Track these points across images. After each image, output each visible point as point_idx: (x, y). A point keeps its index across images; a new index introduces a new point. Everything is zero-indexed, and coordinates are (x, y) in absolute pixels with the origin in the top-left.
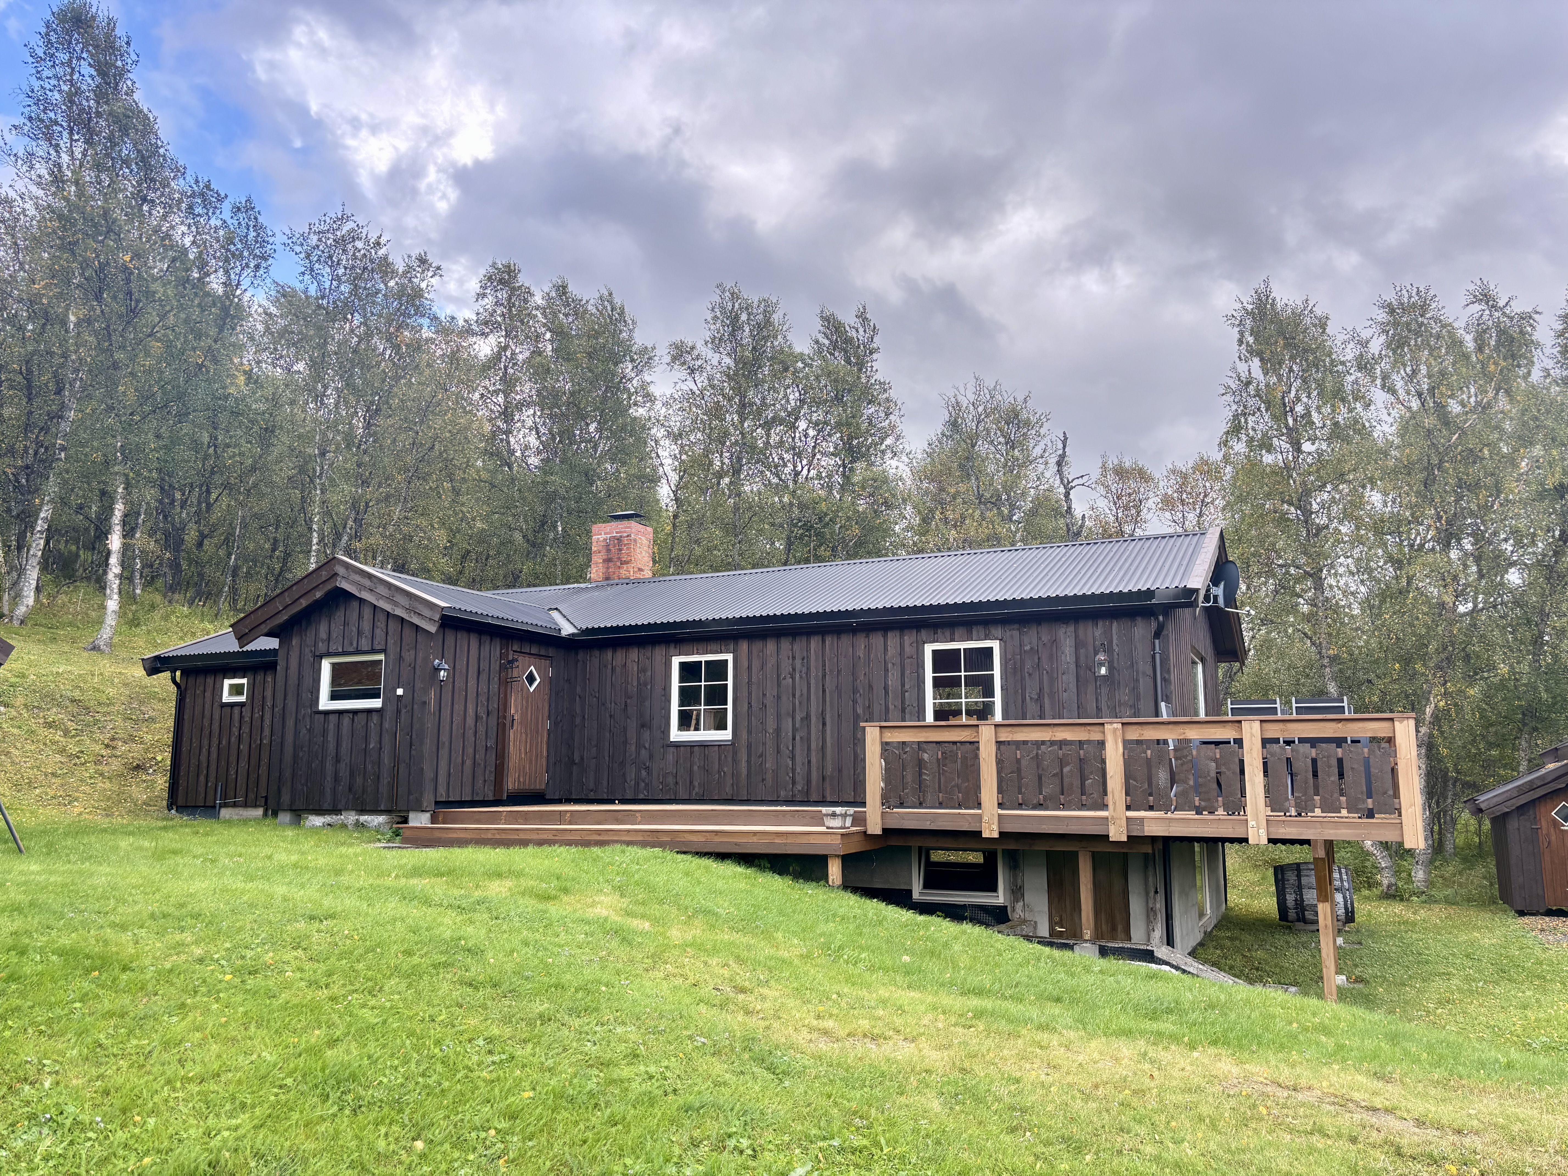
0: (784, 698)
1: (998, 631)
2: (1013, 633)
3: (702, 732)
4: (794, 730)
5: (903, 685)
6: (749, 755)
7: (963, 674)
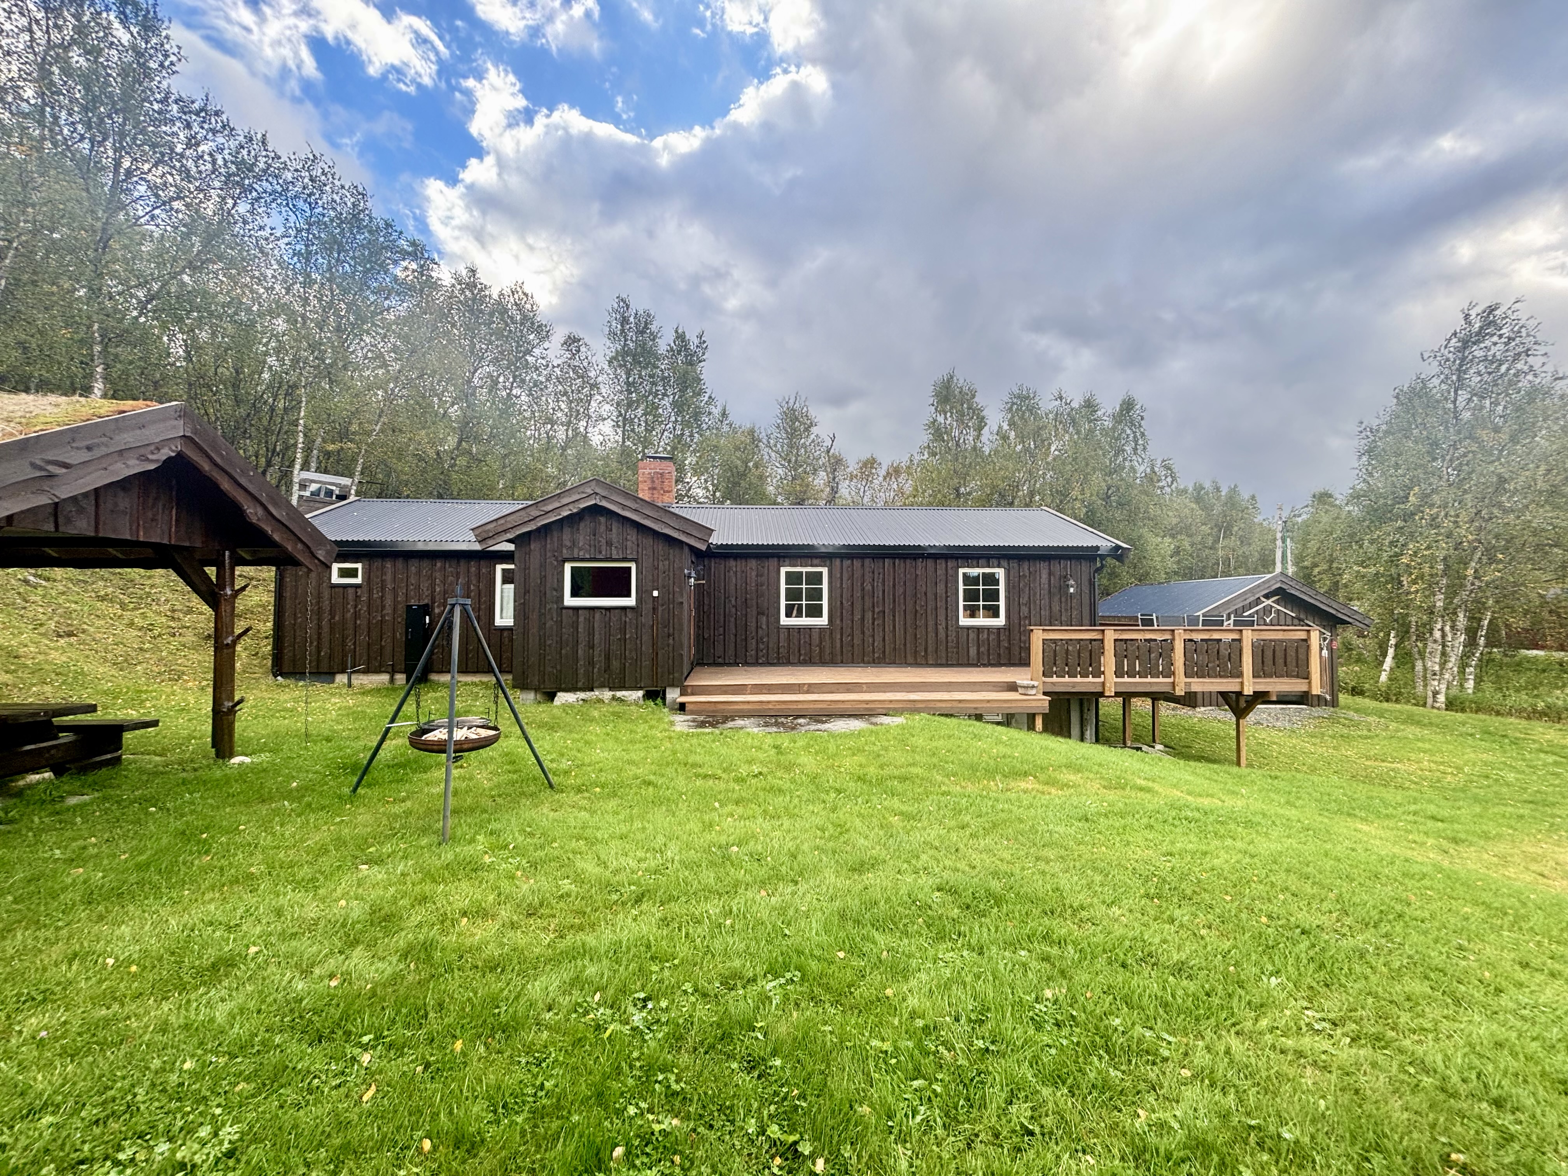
0: (866, 598)
1: (1004, 563)
2: (1014, 564)
3: (804, 618)
4: (874, 619)
5: (946, 592)
6: (842, 635)
7: (981, 587)
